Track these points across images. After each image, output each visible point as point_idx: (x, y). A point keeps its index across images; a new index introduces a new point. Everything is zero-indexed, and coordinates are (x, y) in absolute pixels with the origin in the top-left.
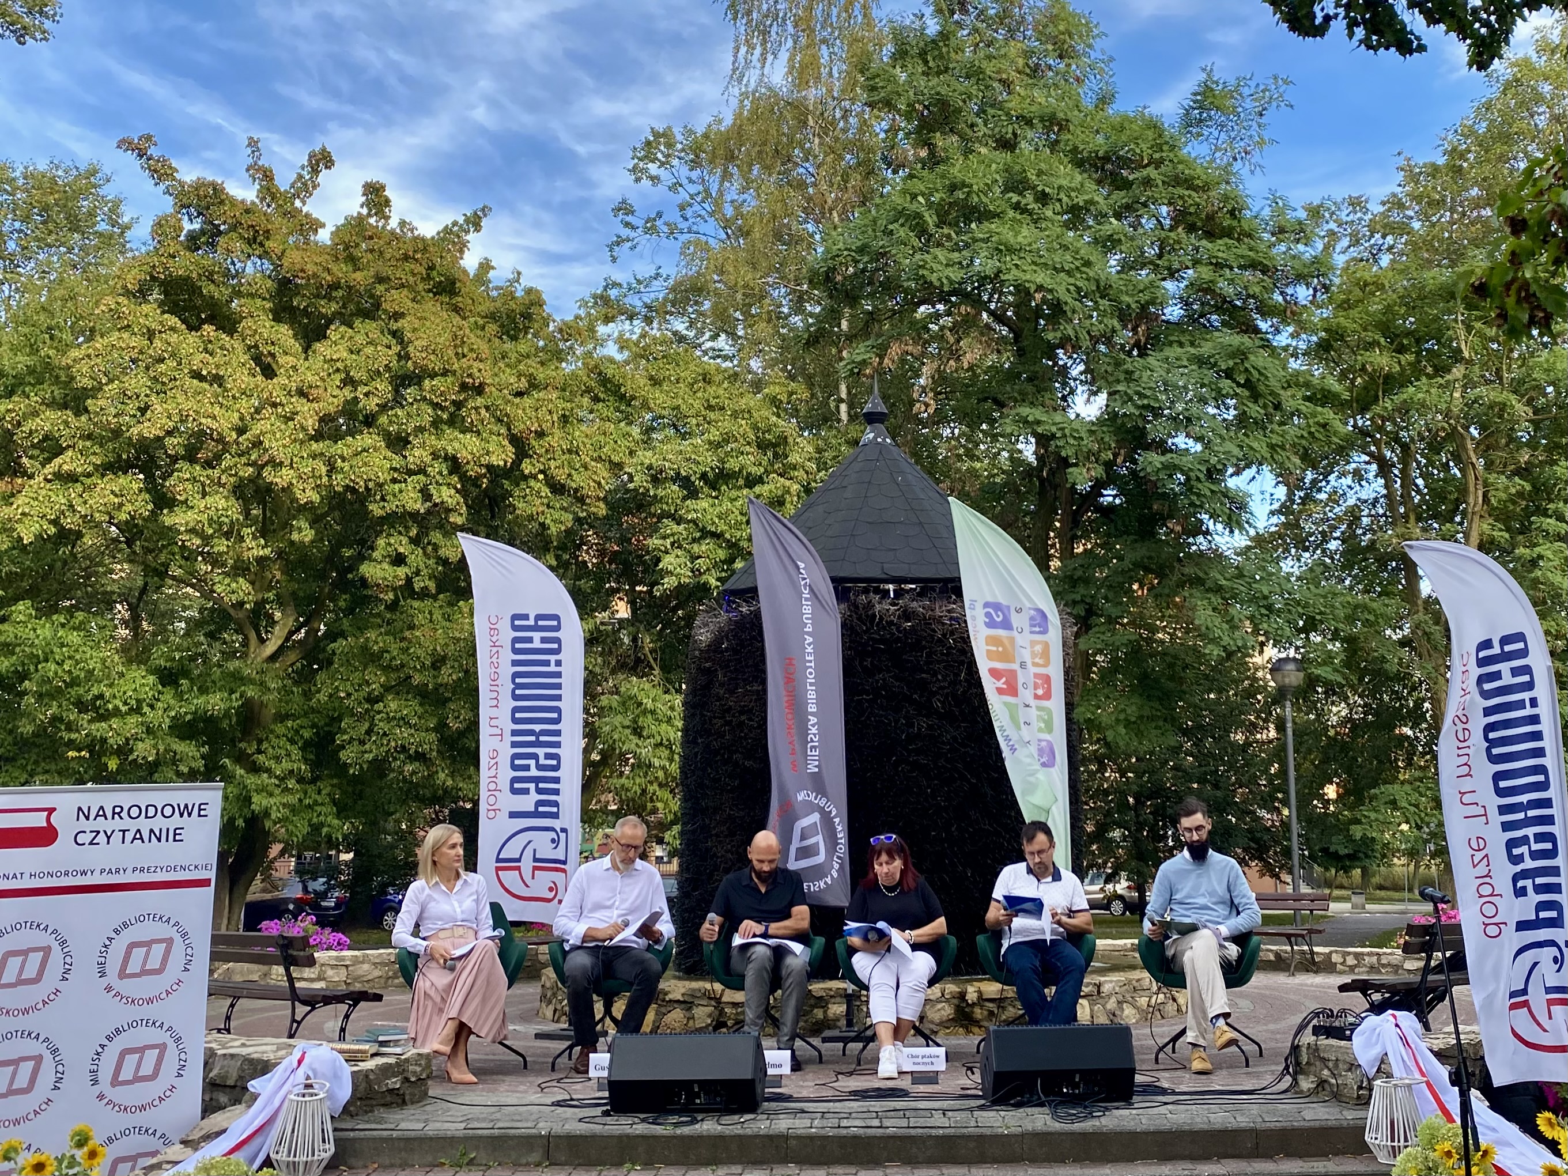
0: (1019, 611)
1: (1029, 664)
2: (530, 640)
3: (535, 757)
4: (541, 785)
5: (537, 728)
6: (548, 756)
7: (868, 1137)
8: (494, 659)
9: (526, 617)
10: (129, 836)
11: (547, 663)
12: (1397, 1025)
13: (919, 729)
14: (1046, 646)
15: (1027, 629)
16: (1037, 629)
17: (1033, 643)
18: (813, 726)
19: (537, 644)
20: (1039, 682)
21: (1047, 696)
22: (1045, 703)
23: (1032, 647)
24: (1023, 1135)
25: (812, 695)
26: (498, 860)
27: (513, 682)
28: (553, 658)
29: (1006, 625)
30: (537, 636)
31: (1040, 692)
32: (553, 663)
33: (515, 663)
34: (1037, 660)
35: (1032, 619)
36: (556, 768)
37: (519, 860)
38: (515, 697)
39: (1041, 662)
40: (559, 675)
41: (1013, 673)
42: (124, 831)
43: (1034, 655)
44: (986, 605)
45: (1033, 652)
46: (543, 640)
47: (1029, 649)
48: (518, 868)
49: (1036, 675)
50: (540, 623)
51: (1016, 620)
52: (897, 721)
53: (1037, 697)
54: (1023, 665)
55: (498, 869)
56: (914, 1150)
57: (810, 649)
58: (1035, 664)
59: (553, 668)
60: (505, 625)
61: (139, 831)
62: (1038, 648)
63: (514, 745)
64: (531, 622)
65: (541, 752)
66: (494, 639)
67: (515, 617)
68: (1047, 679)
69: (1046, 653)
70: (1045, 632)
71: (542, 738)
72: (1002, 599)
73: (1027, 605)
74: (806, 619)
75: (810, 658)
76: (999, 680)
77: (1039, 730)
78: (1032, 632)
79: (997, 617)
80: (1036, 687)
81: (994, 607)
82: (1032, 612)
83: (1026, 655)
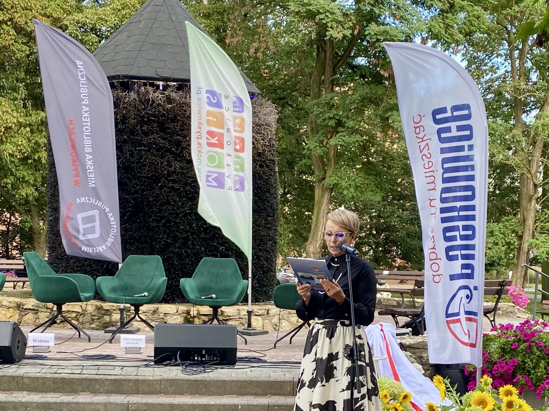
0: (227, 97)
7: (70, 379)
12: (382, 330)
13: (175, 169)
15: (231, 108)
16: (238, 109)
17: (235, 118)
18: (89, 160)
20: (238, 141)
21: (242, 150)
22: (241, 154)
23: (234, 120)
24: (161, 380)
25: (88, 142)
29: (218, 105)
31: (238, 147)
34: (236, 128)
35: (234, 103)
39: (238, 129)
41: (222, 135)
43: (235, 125)
44: (207, 92)
45: (234, 123)
47: (232, 120)
49: (236, 137)
52: (162, 163)
53: (236, 150)
54: (228, 130)
56: (97, 386)
57: (86, 115)
58: (235, 131)
62: (238, 121)
68: (242, 140)
69: (242, 125)
70: (242, 111)
72: (216, 89)
73: (232, 94)
74: (83, 96)
75: (86, 120)
76: (213, 138)
77: (236, 170)
78: (234, 111)
79: (214, 99)
80: (235, 144)
81: (212, 93)
82: (235, 99)
83: (230, 125)
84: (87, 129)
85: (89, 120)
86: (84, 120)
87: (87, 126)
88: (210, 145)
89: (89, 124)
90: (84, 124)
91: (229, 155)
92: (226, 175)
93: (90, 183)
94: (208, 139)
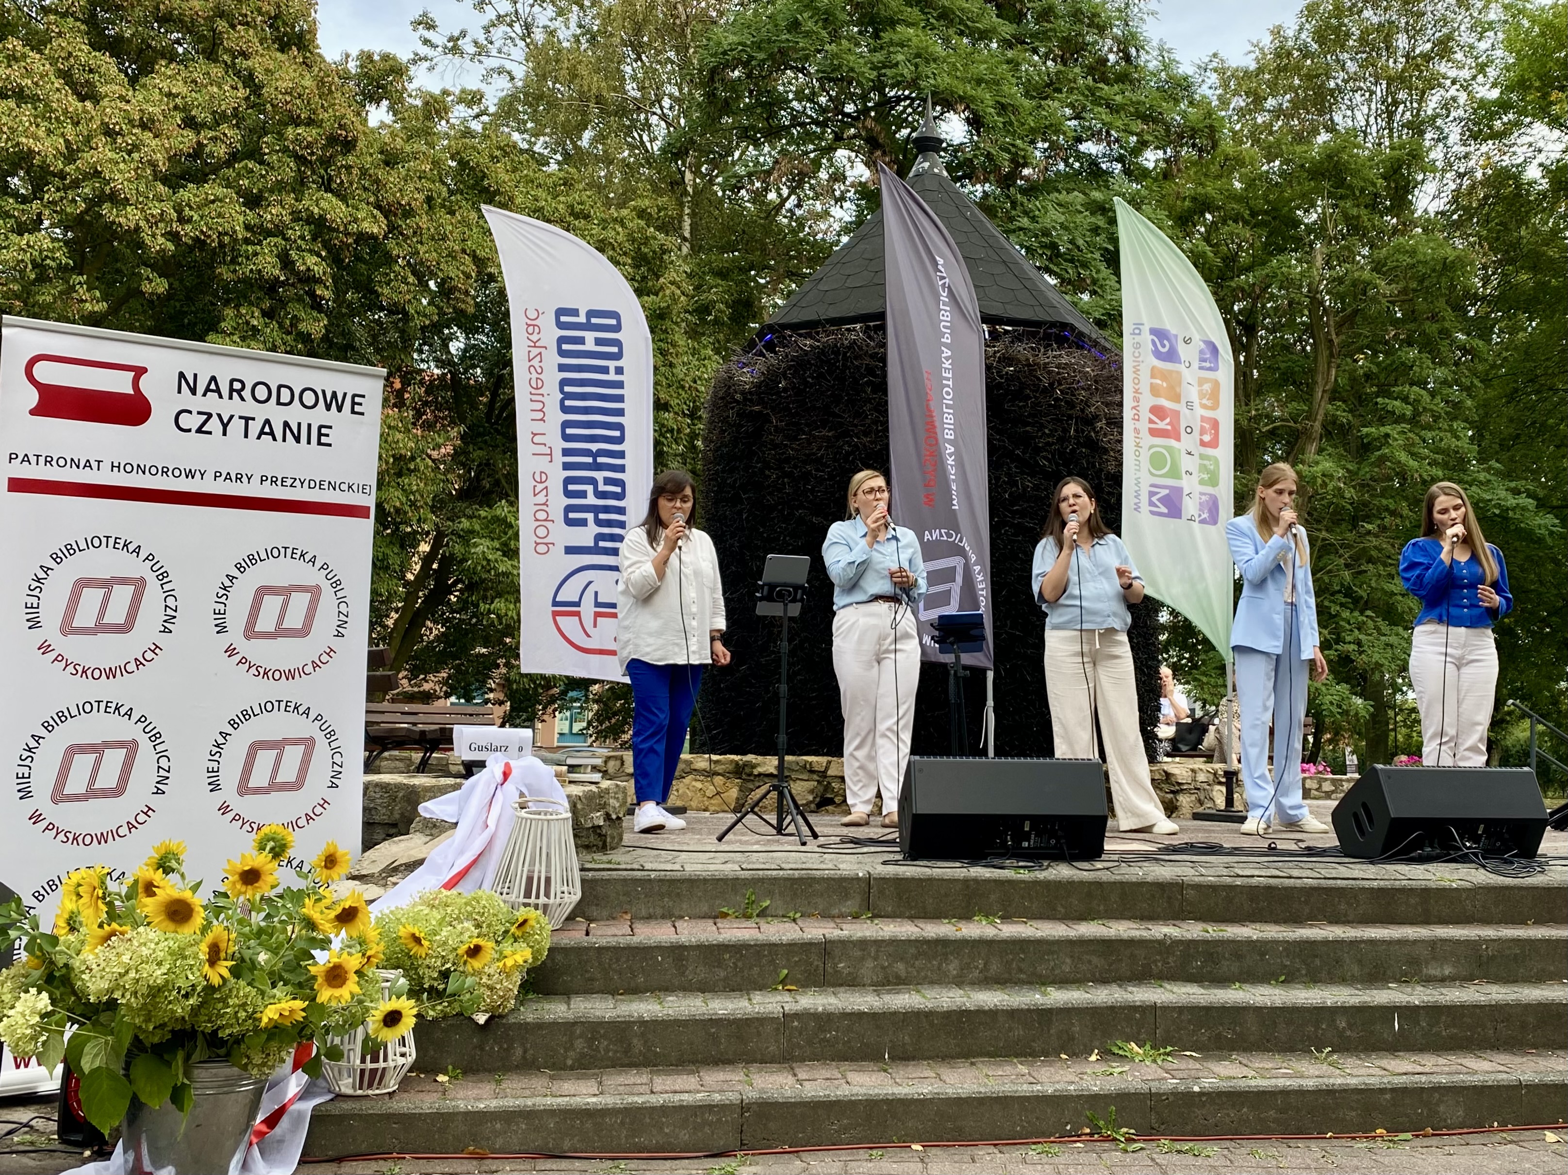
0: (1188, 341)
1: (1196, 405)
2: (581, 341)
3: (593, 481)
4: (602, 516)
5: (594, 447)
6: (608, 481)
8: (535, 362)
9: (575, 312)
10: (255, 427)
11: (605, 370)
14: (1217, 385)
15: (1196, 364)
16: (1207, 365)
17: (1201, 381)
18: (950, 455)
19: (590, 345)
20: (1206, 426)
21: (1214, 443)
22: (1210, 451)
23: (1200, 385)
25: (949, 419)
26: (555, 603)
27: (562, 391)
28: (612, 364)
29: (1171, 356)
30: (590, 337)
31: (1207, 438)
32: (612, 370)
33: (562, 368)
34: (1205, 401)
35: (1201, 352)
36: (621, 496)
37: (578, 604)
38: (565, 409)
39: (1209, 403)
40: (620, 385)
41: (1177, 414)
42: (247, 419)
43: (1202, 395)
44: (1153, 331)
45: (1200, 392)
46: (599, 342)
47: (1196, 386)
48: (577, 614)
49: (1203, 419)
50: (594, 321)
53: (1203, 444)
54: (1189, 405)
55: (555, 614)
57: (947, 365)
58: (1204, 407)
59: (612, 376)
60: (548, 322)
61: (267, 422)
62: (1207, 387)
63: (567, 466)
64: (582, 319)
65: (599, 476)
66: (534, 338)
67: (560, 312)
68: (1215, 424)
69: (1215, 395)
70: (1215, 368)
71: (600, 460)
73: (1196, 336)
74: (944, 327)
75: (947, 375)
76: (1162, 420)
77: (1202, 482)
78: (1201, 368)
79: (1164, 346)
80: (1203, 432)
81: (1159, 334)
82: (1203, 346)
83: (1193, 393)
84: (948, 393)
86: (944, 374)
87: (949, 386)
88: (1154, 433)
89: (950, 383)
91: (1190, 453)
92: (1186, 492)
94: (1151, 421)
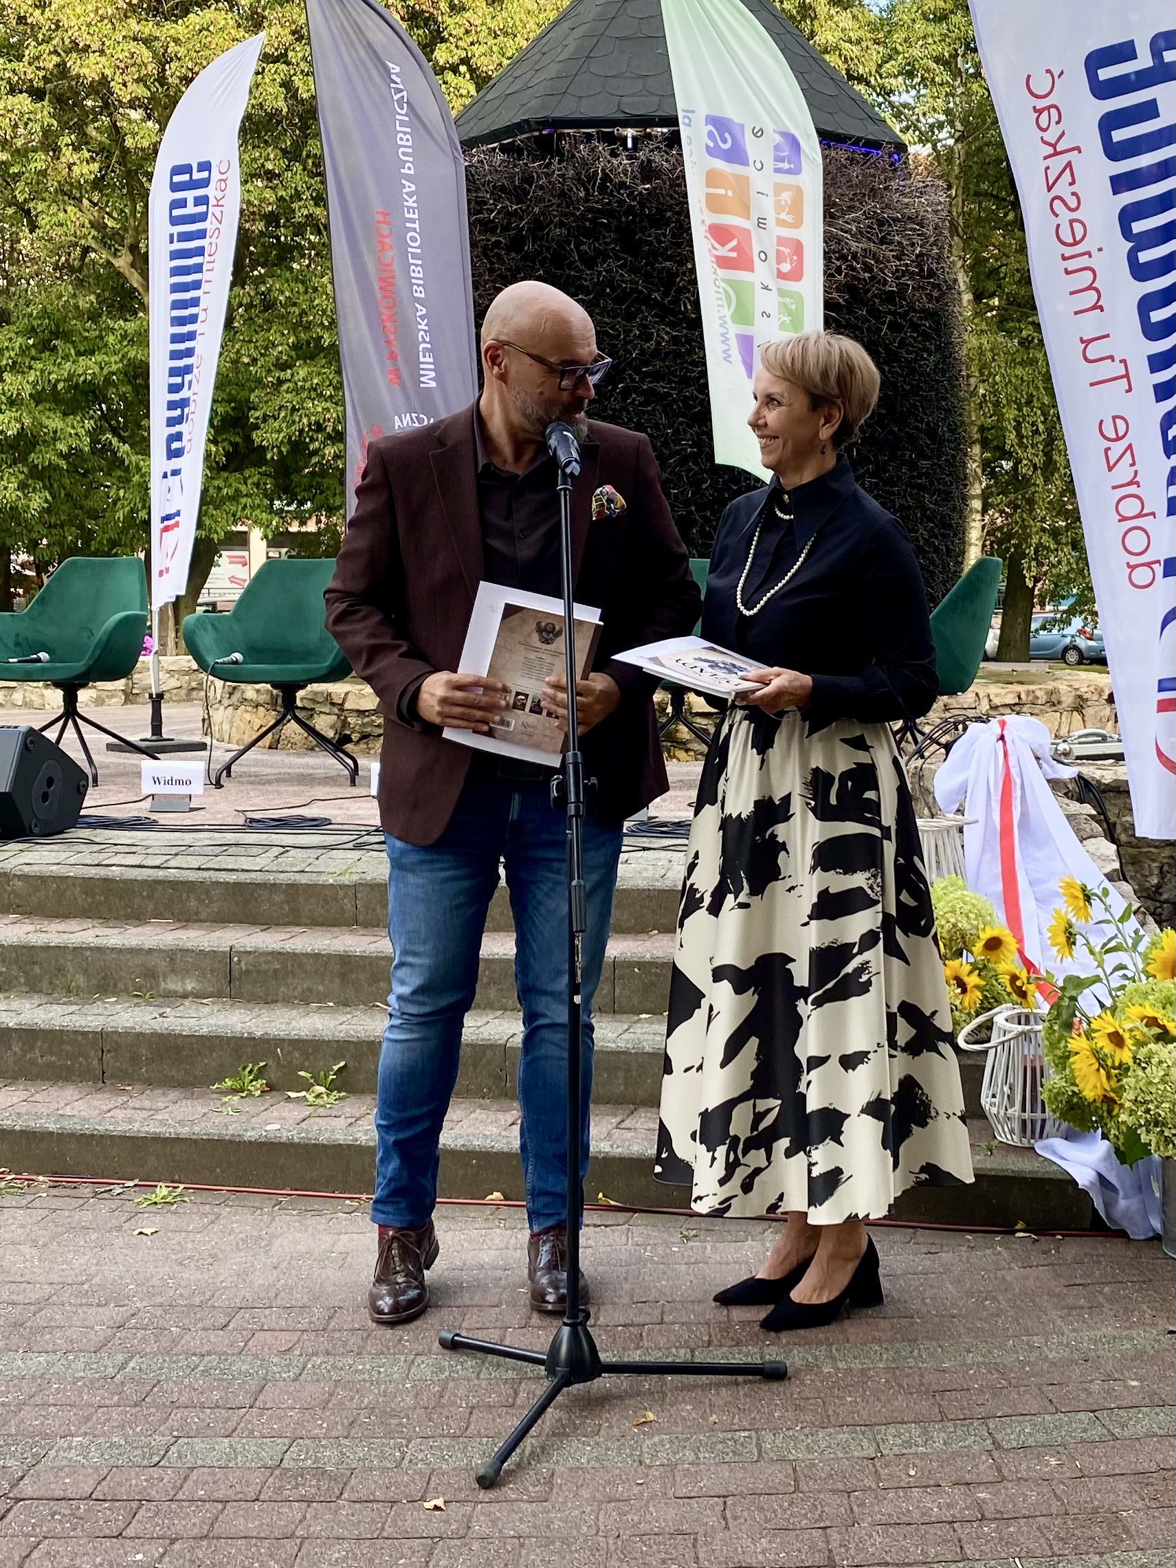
0: (758, 133)
1: (771, 222)
14: (799, 193)
15: (770, 164)
16: (786, 166)
17: (779, 189)
18: (421, 318)
20: (786, 250)
21: (796, 274)
22: (792, 286)
23: (777, 194)
25: (417, 273)
29: (736, 155)
31: (786, 268)
34: (783, 216)
35: (777, 148)
39: (789, 218)
41: (746, 234)
43: (779, 208)
44: (709, 120)
45: (777, 203)
47: (771, 194)
49: (781, 241)
51: (752, 146)
53: (781, 275)
54: (761, 223)
58: (781, 223)
62: (786, 196)
68: (798, 248)
69: (797, 206)
70: (796, 171)
72: (732, 113)
73: (769, 127)
74: (404, 154)
75: (411, 216)
76: (723, 245)
77: (783, 327)
78: (777, 170)
79: (724, 141)
80: (780, 258)
81: (720, 124)
82: (778, 139)
83: (766, 206)
84: (413, 239)
85: (416, 216)
86: (407, 215)
87: (414, 230)
89: (417, 226)
90: (408, 225)
91: (766, 288)
92: (757, 342)
93: (422, 379)
